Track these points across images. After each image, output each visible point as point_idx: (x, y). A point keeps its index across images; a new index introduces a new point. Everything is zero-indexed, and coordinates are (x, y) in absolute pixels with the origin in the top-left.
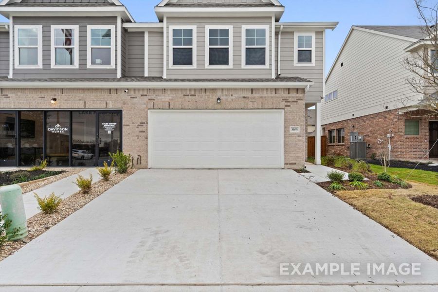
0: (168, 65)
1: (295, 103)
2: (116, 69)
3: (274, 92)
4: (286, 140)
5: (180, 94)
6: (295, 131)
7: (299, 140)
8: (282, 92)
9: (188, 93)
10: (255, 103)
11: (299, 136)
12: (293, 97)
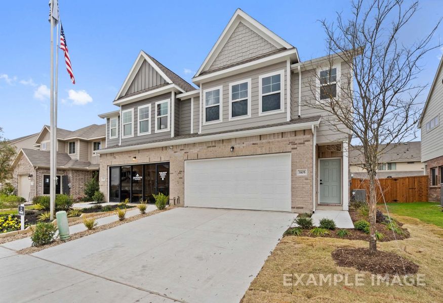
0: (202, 123)
1: (303, 145)
2: (171, 131)
3: (280, 136)
4: (293, 183)
5: (205, 147)
6: (303, 174)
7: (307, 184)
8: (289, 136)
9: (210, 145)
10: (264, 148)
11: (307, 179)
12: (300, 139)
